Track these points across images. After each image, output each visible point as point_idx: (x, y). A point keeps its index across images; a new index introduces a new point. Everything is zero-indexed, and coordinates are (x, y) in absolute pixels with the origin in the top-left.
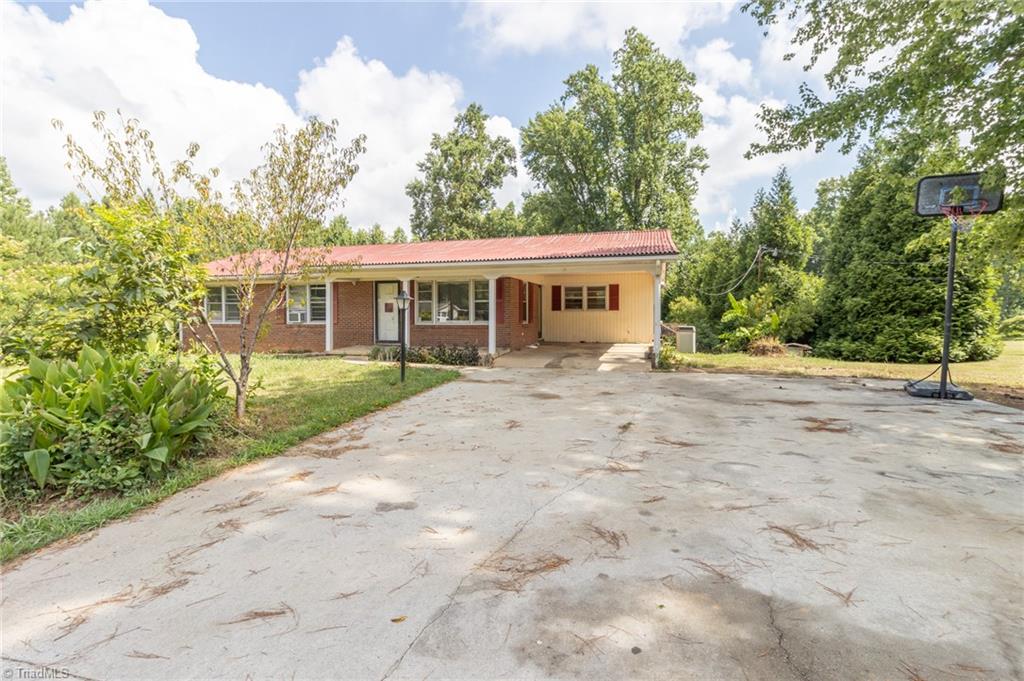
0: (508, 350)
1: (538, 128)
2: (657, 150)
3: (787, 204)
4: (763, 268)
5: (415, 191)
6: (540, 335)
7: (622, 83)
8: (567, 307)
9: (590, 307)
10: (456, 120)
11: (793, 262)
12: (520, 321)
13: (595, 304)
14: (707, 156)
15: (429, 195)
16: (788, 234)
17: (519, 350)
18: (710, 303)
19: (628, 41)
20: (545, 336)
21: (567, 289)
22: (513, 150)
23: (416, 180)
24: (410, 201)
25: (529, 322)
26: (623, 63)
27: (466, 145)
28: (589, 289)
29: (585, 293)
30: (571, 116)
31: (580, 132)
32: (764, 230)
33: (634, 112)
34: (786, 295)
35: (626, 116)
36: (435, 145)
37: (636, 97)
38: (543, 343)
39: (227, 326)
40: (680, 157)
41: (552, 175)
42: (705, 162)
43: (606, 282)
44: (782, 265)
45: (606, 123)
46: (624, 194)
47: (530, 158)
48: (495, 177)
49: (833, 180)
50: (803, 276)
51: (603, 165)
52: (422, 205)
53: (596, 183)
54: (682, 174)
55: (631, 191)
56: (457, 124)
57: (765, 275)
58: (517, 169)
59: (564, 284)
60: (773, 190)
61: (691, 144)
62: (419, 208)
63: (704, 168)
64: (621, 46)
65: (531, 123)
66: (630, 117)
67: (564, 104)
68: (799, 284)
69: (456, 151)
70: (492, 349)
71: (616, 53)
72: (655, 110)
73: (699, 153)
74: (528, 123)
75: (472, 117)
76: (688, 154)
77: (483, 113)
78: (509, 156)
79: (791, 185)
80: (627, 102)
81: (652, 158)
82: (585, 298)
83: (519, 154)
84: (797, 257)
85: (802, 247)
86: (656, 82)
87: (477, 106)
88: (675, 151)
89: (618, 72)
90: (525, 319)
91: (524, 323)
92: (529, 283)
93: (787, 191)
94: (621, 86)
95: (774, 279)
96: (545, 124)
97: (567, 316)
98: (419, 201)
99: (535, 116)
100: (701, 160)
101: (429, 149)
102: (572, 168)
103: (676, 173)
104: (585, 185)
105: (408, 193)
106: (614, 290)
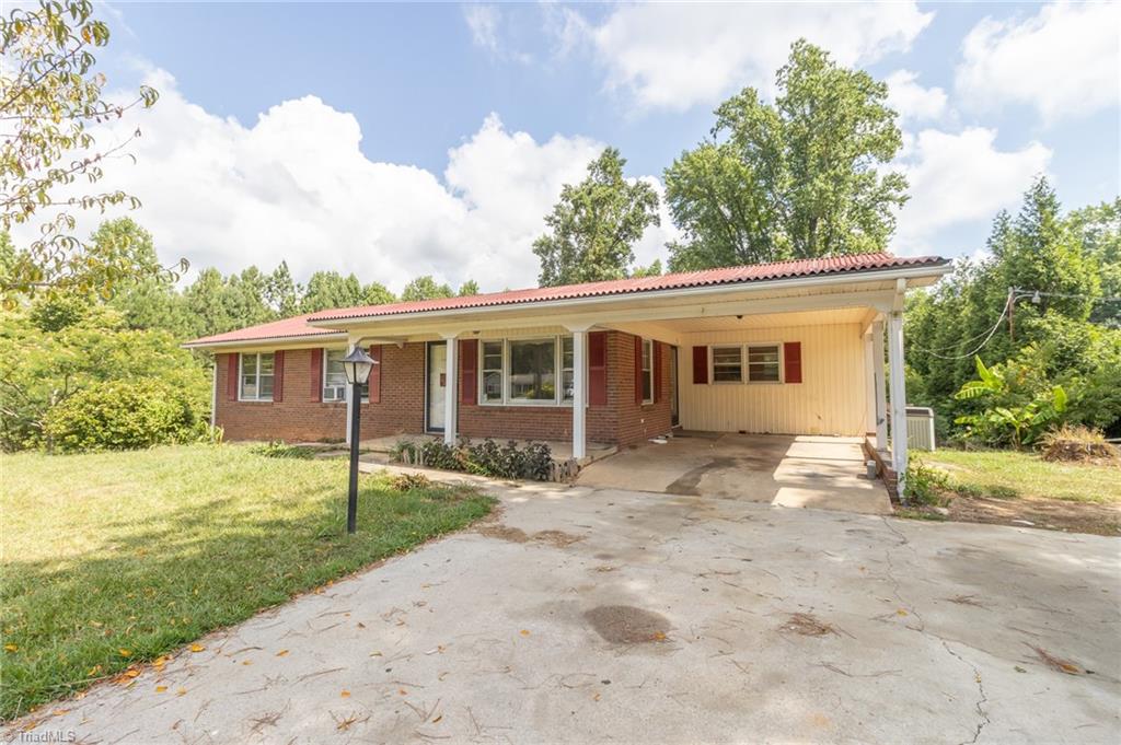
0: (614, 449)
1: (684, 168)
2: (838, 180)
3: (1052, 226)
4: (1019, 320)
5: (543, 248)
6: (675, 420)
7: (788, 106)
8: (716, 378)
9: (753, 378)
10: (589, 168)
11: (1069, 308)
12: (638, 400)
13: (760, 374)
14: (906, 185)
15: (559, 252)
16: (1058, 269)
17: (633, 447)
18: (928, 372)
19: (795, 56)
20: (682, 421)
21: (716, 351)
22: (655, 196)
23: (545, 236)
24: (538, 259)
25: (656, 401)
26: (788, 83)
27: (599, 192)
28: (752, 350)
29: (745, 355)
30: (723, 152)
31: (736, 170)
32: (1014, 266)
33: (805, 139)
34: (1062, 359)
35: (793, 145)
36: (565, 197)
37: (807, 121)
38: (680, 433)
39: (259, 404)
40: (868, 189)
41: (704, 221)
42: (905, 192)
43: (779, 339)
44: (1051, 314)
45: (770, 154)
46: (795, 240)
47: (676, 205)
48: (633, 227)
49: (1090, 208)
50: (1091, 330)
51: (766, 207)
52: (552, 264)
53: (759, 228)
54: (872, 210)
55: (804, 233)
56: (590, 172)
57: (1023, 331)
58: (661, 217)
59: (712, 342)
60: (1025, 209)
61: (883, 171)
62: (548, 266)
63: (903, 200)
64: (787, 62)
65: (676, 163)
66: (800, 147)
67: (715, 136)
68: (1085, 343)
69: (587, 200)
70: (579, 450)
71: (779, 72)
72: (835, 133)
73: (895, 182)
74: (673, 163)
75: (609, 164)
76: (879, 184)
77: (619, 158)
78: (651, 202)
79: (1057, 200)
80: (796, 128)
81: (832, 189)
82: (745, 364)
83: (661, 200)
84: (1076, 304)
85: (1083, 287)
86: (834, 95)
87: (613, 151)
88: (862, 181)
89: (784, 94)
90: (647, 396)
91: (645, 403)
92: (655, 342)
93: (1049, 209)
94: (788, 110)
95: (1039, 334)
96: (692, 162)
97: (717, 392)
98: (548, 259)
99: (681, 154)
100: (899, 190)
101: (558, 200)
102: (727, 213)
103: (865, 209)
104: (744, 233)
105: (534, 252)
106: (793, 351)
